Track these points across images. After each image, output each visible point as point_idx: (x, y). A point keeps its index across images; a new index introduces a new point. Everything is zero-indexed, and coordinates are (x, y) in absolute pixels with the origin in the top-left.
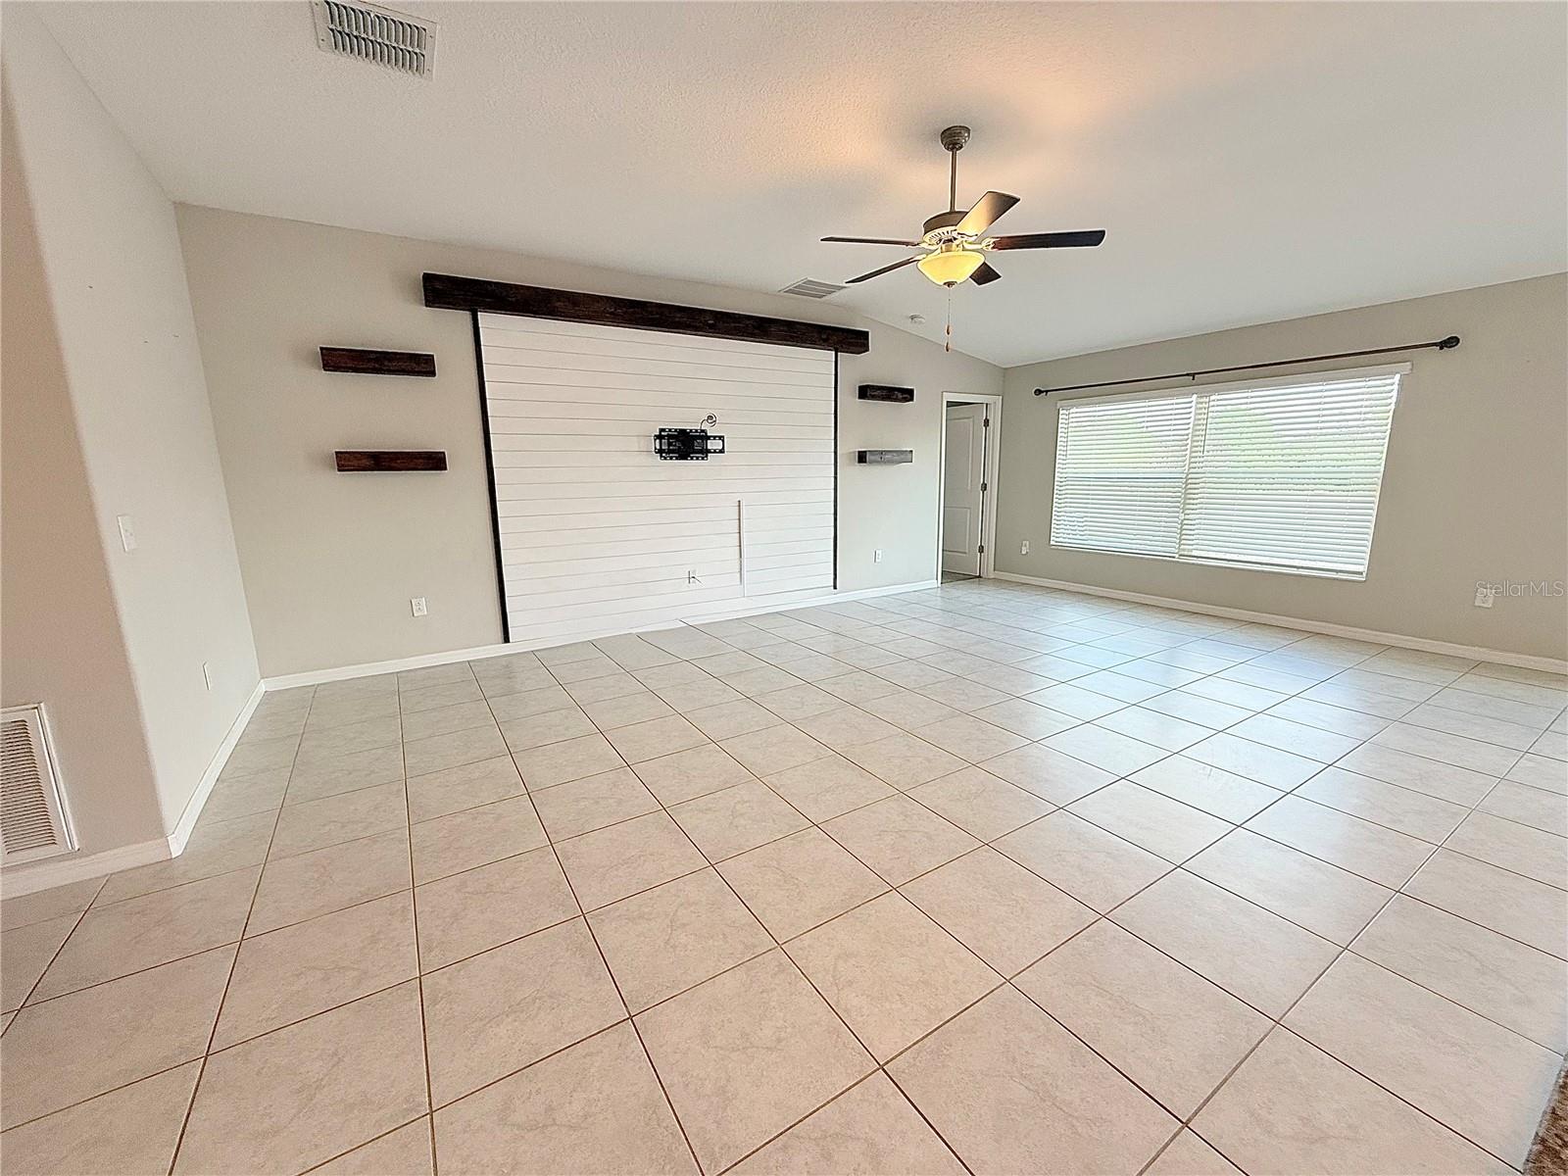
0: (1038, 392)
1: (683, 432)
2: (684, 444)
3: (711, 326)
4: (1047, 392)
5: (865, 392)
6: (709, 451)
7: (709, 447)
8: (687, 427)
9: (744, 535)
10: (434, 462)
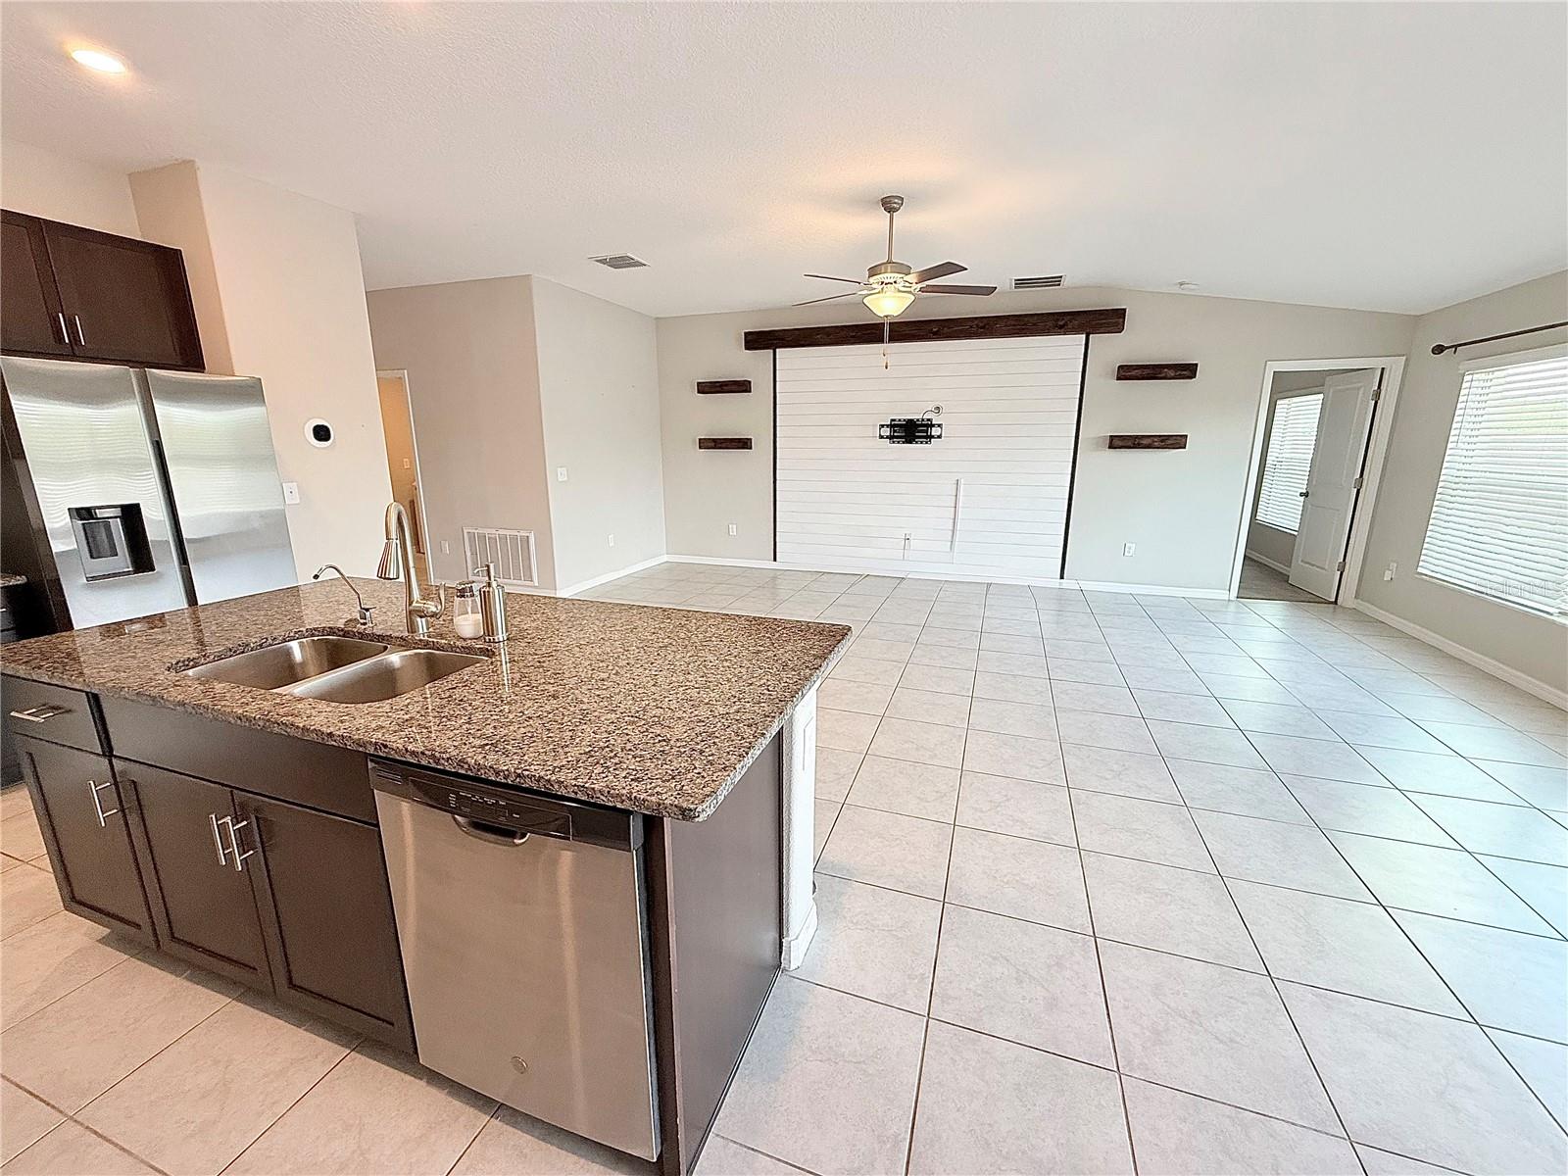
0: (1439, 349)
1: (911, 421)
2: (911, 431)
3: (935, 333)
4: (1456, 347)
5: (1126, 373)
6: (933, 437)
7: (933, 434)
8: (914, 417)
9: (960, 510)
10: (744, 444)
